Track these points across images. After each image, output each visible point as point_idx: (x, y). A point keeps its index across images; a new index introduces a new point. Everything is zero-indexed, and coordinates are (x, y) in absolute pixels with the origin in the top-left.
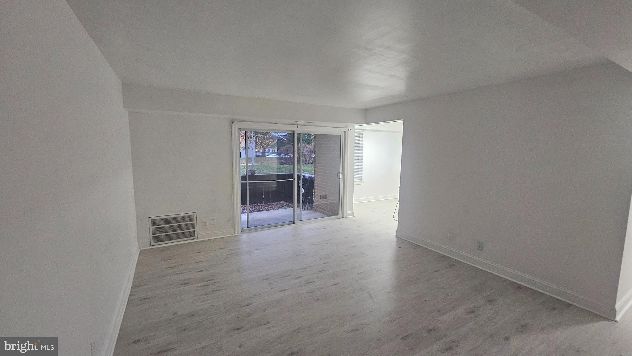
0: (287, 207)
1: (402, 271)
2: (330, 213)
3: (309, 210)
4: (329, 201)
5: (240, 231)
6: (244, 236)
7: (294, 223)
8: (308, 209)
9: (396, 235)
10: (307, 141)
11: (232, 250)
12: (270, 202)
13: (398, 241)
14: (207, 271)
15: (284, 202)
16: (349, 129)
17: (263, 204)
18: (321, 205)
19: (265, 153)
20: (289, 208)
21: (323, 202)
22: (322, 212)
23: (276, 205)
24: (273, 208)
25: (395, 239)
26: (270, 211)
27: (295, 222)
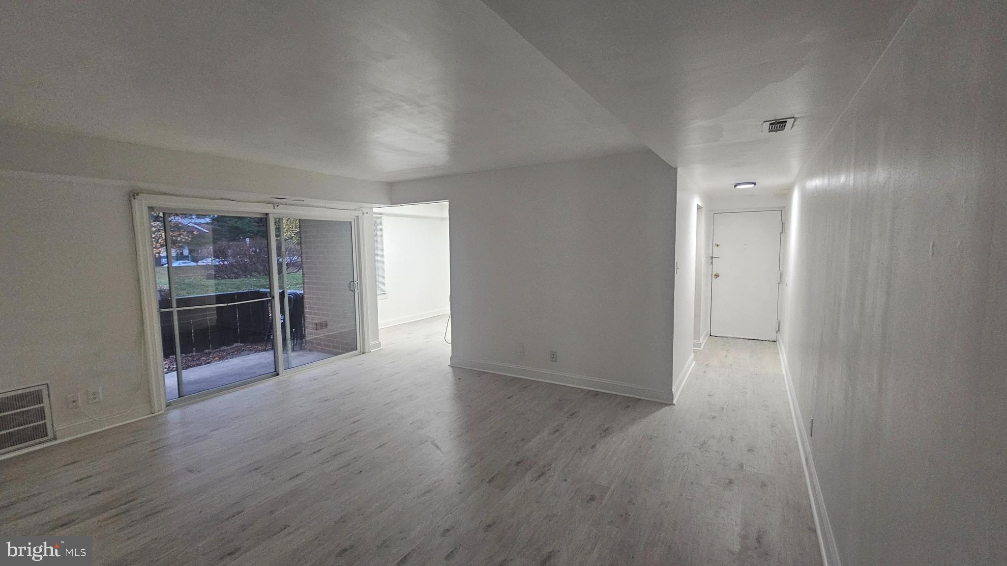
0: (249, 352)
1: (469, 406)
2: (339, 349)
3: (297, 351)
4: (337, 331)
5: (164, 406)
6: (175, 415)
7: (278, 375)
8: (295, 349)
9: (450, 364)
10: (260, 234)
11: (159, 441)
12: (209, 349)
13: (454, 372)
14: (110, 489)
15: (239, 344)
16: (365, 211)
17: (194, 354)
18: (320, 339)
19: (162, 259)
20: (255, 353)
21: (321, 334)
22: (323, 351)
23: (224, 351)
24: (219, 359)
25: (450, 369)
26: (215, 363)
27: (280, 372)
